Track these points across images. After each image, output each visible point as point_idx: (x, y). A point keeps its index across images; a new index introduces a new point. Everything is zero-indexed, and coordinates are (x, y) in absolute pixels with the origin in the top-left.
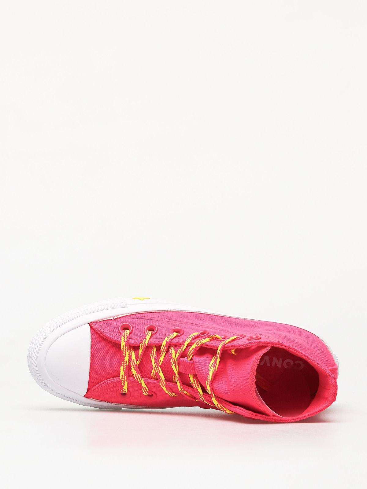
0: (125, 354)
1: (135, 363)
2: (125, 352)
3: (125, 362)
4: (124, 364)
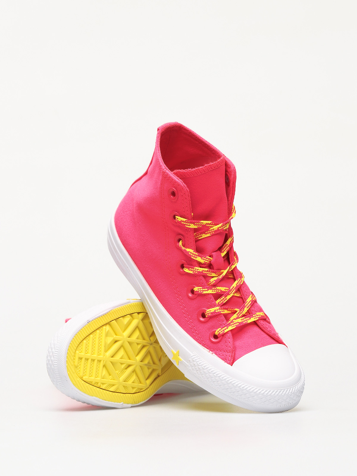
0: (237, 323)
1: (239, 311)
2: (235, 324)
3: (243, 320)
4: (245, 321)
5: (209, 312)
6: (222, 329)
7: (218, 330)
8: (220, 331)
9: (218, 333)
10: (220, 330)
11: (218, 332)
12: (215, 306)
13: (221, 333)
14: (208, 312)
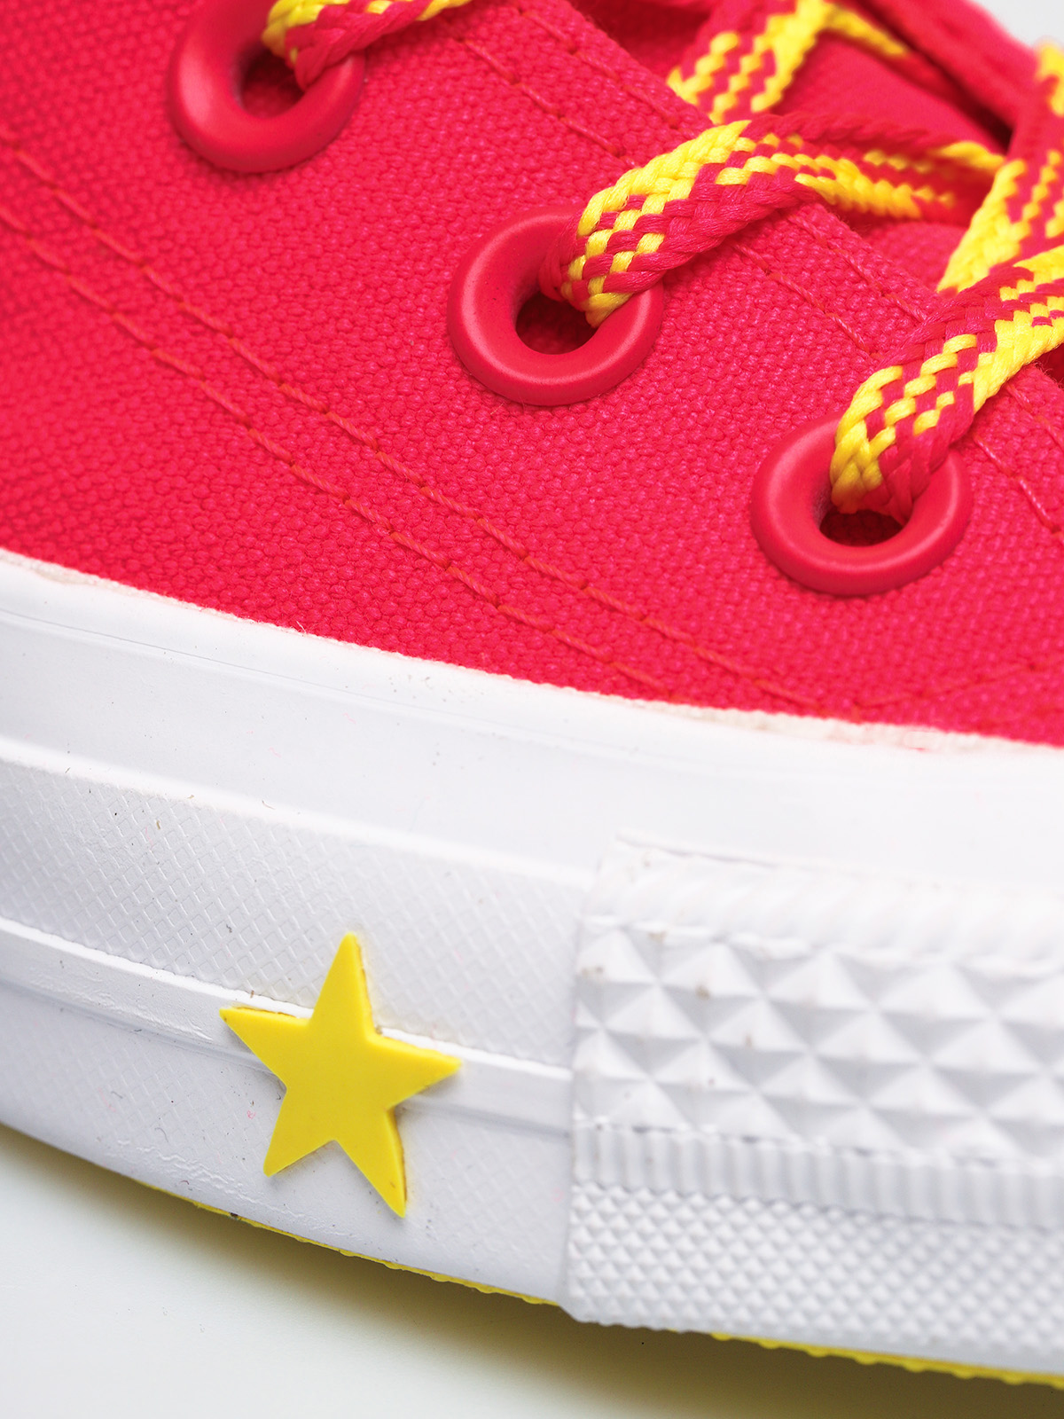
5: (626, 221)
6: (912, 372)
7: (866, 398)
8: (901, 409)
9: (887, 436)
10: (892, 393)
11: (874, 424)
12: (688, 122)
13: (929, 419)
14: (607, 220)
